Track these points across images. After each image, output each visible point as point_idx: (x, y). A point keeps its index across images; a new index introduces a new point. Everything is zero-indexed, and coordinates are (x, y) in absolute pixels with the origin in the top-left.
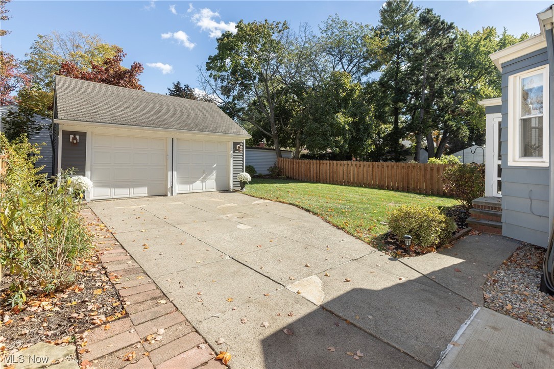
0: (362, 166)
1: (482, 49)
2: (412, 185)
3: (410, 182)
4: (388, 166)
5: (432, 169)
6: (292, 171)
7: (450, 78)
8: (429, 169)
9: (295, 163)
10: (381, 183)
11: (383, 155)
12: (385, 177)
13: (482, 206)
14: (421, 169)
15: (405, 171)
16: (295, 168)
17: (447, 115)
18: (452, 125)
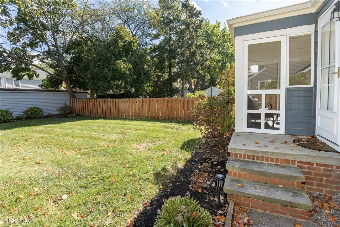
0: (138, 102)
1: (215, 32)
2: (175, 114)
3: (174, 113)
4: (157, 101)
5: (188, 102)
6: (82, 109)
7: (200, 44)
8: (186, 102)
9: (84, 102)
10: (152, 115)
11: (162, 93)
12: (156, 110)
13: (240, 155)
14: (180, 102)
15: (170, 104)
16: (84, 106)
17: (199, 67)
18: (202, 73)
